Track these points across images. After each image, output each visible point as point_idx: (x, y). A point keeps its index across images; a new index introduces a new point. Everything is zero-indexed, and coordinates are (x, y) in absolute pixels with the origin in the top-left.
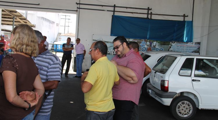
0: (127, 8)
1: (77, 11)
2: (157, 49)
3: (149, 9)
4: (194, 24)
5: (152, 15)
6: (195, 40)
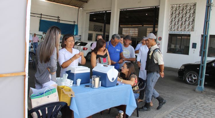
0: (47, 16)
3: (58, 17)
4: (79, 26)
5: (60, 21)
6: (79, 34)
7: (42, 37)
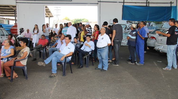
1: (98, 3)
2: (153, 27)
5: (150, 4)
7: (126, 27)
